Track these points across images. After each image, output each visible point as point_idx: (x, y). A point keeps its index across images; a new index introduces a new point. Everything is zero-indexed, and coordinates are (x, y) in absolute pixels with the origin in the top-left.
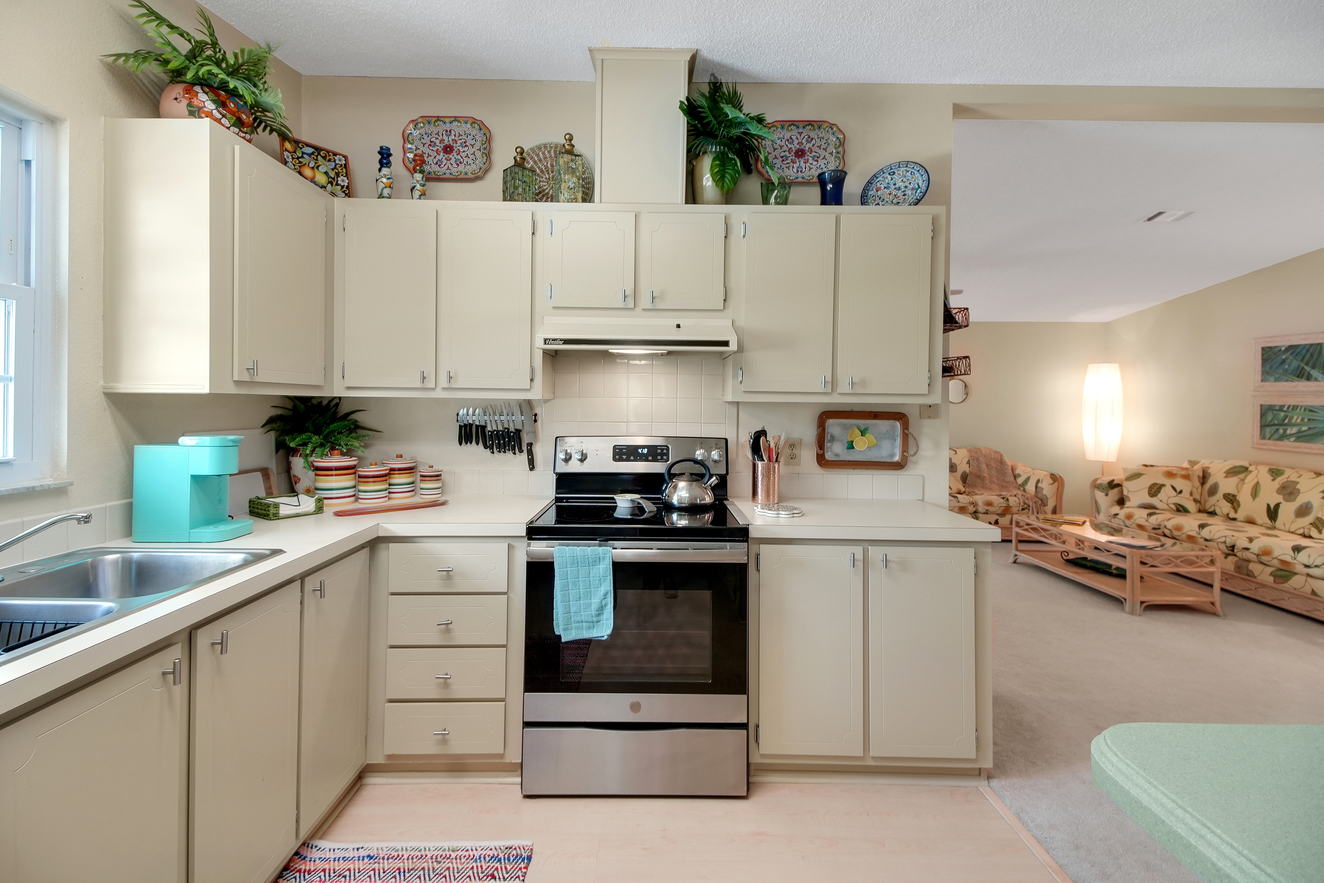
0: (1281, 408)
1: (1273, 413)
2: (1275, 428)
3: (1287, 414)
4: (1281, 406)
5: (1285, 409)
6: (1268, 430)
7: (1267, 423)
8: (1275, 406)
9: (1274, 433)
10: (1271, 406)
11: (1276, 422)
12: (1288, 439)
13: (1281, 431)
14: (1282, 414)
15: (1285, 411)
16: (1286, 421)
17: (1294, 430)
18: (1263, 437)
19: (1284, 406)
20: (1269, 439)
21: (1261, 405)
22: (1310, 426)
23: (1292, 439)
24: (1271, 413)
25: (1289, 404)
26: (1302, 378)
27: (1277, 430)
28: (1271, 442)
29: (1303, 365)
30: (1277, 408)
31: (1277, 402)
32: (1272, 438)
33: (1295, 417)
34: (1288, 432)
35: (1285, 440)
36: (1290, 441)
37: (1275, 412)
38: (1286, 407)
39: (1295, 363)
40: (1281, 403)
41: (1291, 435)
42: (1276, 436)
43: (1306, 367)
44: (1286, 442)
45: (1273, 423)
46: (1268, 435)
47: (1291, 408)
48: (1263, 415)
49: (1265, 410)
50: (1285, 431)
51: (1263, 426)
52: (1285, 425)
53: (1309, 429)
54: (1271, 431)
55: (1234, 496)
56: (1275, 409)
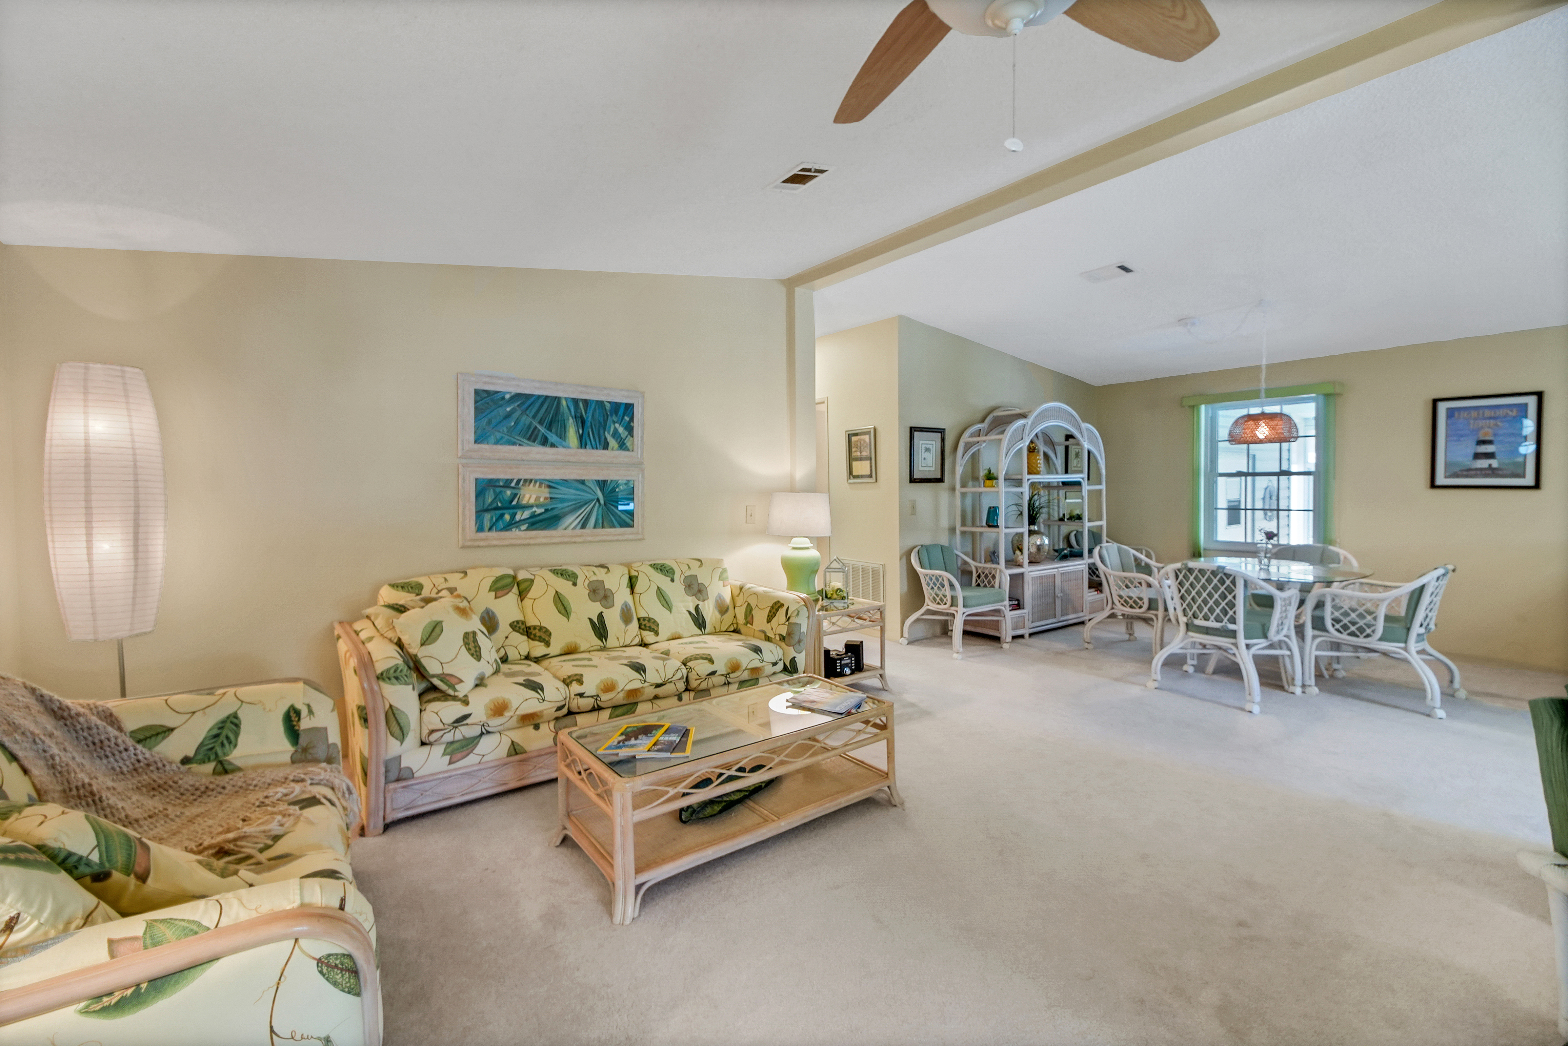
0: (507, 484)
1: (494, 491)
2: (499, 512)
3: (515, 491)
4: (507, 480)
5: (513, 485)
6: (487, 517)
7: (485, 507)
8: (498, 480)
9: (497, 520)
10: (491, 480)
11: (499, 505)
12: (517, 527)
13: (507, 517)
14: (509, 492)
15: (513, 488)
16: (514, 503)
17: (526, 514)
18: (480, 529)
19: (512, 480)
20: (490, 529)
21: (477, 480)
22: (546, 508)
23: (524, 527)
24: (492, 491)
25: (520, 477)
26: (534, 441)
27: (502, 515)
28: (493, 534)
29: (535, 423)
30: (501, 484)
31: (501, 474)
32: (494, 528)
33: (527, 496)
34: (518, 518)
35: (514, 530)
36: (520, 530)
37: (498, 490)
38: (515, 481)
39: (526, 420)
40: (509, 477)
41: (522, 521)
42: (501, 524)
43: (539, 427)
44: (515, 533)
45: (494, 505)
46: (487, 524)
47: (521, 483)
48: (480, 494)
49: (483, 487)
50: (513, 516)
51: (480, 512)
52: (515, 507)
53: (547, 510)
54: (492, 518)
55: (523, 623)
56: (497, 484)
